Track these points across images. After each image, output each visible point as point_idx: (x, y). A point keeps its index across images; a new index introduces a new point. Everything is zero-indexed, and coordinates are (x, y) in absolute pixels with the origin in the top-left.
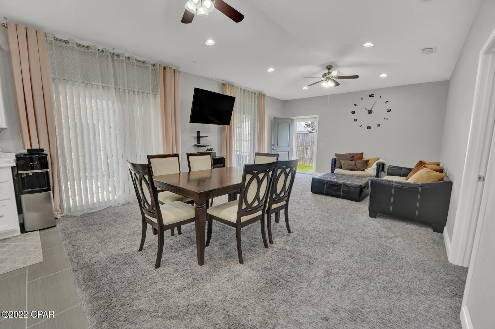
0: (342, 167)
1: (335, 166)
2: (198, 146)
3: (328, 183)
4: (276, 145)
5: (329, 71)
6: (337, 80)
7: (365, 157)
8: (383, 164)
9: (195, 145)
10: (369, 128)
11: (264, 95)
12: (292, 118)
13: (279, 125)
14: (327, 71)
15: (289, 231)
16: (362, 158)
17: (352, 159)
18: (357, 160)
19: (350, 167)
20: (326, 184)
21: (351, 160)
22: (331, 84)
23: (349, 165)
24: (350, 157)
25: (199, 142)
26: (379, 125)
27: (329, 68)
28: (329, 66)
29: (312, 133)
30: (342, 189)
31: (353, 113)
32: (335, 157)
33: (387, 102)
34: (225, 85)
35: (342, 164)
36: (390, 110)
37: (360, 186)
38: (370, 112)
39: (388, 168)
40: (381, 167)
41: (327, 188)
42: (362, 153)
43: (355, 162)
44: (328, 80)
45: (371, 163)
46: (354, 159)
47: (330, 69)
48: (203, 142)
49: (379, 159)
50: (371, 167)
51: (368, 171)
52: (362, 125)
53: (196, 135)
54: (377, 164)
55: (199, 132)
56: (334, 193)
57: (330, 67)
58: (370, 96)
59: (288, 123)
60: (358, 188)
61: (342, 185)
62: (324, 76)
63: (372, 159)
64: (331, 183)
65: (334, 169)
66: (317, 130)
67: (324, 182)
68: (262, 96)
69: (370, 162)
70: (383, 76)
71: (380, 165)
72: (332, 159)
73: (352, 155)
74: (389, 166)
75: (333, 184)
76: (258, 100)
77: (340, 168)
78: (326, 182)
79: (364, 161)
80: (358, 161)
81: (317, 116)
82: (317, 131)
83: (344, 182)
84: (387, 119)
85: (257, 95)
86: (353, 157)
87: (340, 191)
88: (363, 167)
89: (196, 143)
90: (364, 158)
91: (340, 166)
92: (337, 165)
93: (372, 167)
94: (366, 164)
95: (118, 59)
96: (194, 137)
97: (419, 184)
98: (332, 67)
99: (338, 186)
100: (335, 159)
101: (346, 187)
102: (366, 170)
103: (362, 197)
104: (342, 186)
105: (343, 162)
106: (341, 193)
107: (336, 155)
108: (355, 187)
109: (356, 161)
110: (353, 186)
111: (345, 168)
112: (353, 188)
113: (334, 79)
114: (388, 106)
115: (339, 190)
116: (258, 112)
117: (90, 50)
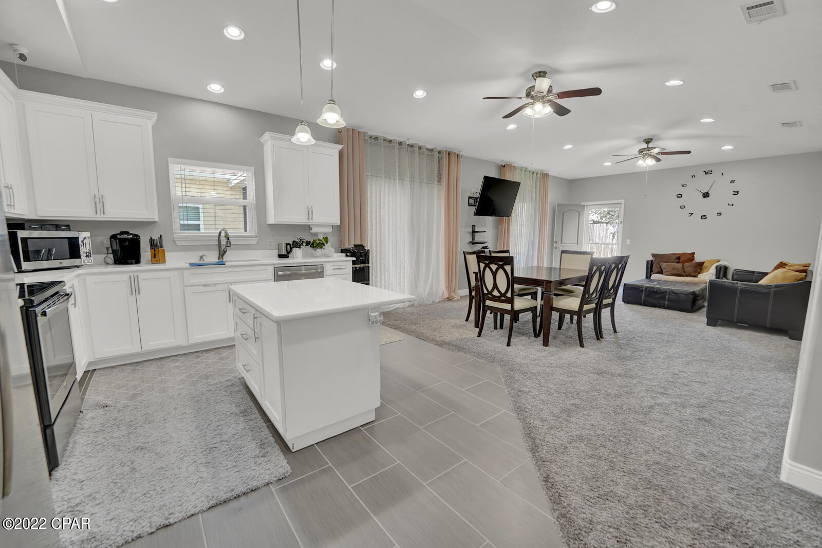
0: (664, 271)
1: (651, 271)
2: (473, 243)
3: (648, 290)
4: (559, 242)
5: (648, 146)
6: (658, 156)
7: (698, 259)
8: (726, 268)
9: (470, 242)
10: (704, 217)
11: (547, 175)
12: (582, 204)
13: (565, 214)
14: (645, 146)
15: (615, 331)
16: (693, 259)
17: (677, 261)
18: (686, 262)
19: (675, 272)
20: (644, 291)
21: (676, 263)
22: (650, 162)
23: (674, 269)
24: (674, 258)
25: (474, 238)
26: (720, 214)
27: (648, 141)
28: (648, 139)
29: (599, 222)
30: (667, 297)
31: (679, 196)
32: (651, 258)
33: (733, 182)
34: (504, 167)
35: (663, 267)
36: (738, 193)
37: (694, 293)
38: (706, 195)
39: (733, 273)
40: (722, 271)
41: (646, 296)
42: (694, 253)
43: (683, 265)
44: (646, 157)
45: (707, 267)
46: (681, 261)
47: (650, 142)
48: (478, 238)
49: (719, 261)
50: (707, 272)
51: (702, 277)
52: (692, 214)
53: (471, 230)
54: (716, 268)
55: (474, 226)
56: (655, 302)
57: (650, 140)
58: (706, 173)
59: (577, 211)
60: (690, 296)
61: (668, 292)
62: (641, 152)
63: (708, 261)
64: (651, 290)
65: (651, 275)
66: (622, 220)
67: (641, 289)
68: (545, 176)
69: (705, 265)
70: (728, 147)
71: (721, 268)
72: (648, 262)
73: (678, 255)
74: (735, 270)
75: (655, 290)
76: (540, 184)
77: (658, 273)
78: (644, 289)
79: (696, 263)
80: (687, 264)
81: (623, 201)
82: (622, 222)
83: (670, 288)
84: (733, 205)
85: (539, 175)
86: (679, 258)
87: (665, 300)
88: (695, 272)
89: (471, 240)
90: (695, 259)
91: (660, 270)
92: (655, 269)
93: (710, 271)
94: (700, 267)
95: (411, 149)
96: (469, 232)
97: (771, 286)
98: (652, 139)
99: (662, 293)
100: (652, 261)
101: (673, 294)
102: (699, 276)
103: (695, 308)
104: (668, 294)
105: (664, 265)
106: (666, 302)
107: (654, 255)
108: (687, 294)
109: (684, 263)
110: (684, 293)
111: (667, 273)
112: (683, 295)
113: (655, 155)
114: (735, 187)
115: (664, 298)
116: (540, 199)
117: (392, 144)
